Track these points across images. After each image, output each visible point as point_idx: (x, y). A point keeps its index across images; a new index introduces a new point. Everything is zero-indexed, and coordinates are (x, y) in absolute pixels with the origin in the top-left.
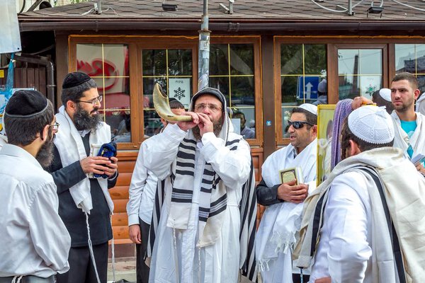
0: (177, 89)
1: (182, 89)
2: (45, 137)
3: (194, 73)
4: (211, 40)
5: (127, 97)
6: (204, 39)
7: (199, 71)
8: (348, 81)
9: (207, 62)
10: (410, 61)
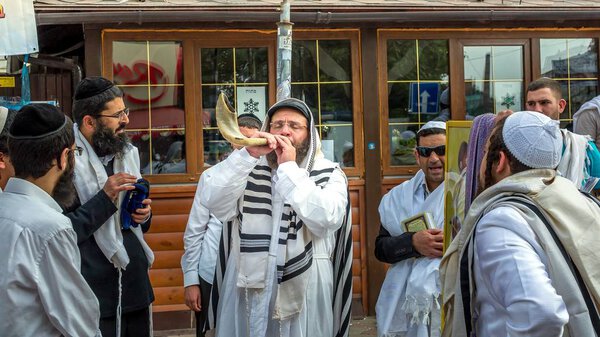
0: (248, 101)
1: (255, 101)
2: (64, 165)
3: (271, 80)
4: (294, 34)
5: (181, 112)
6: (284, 34)
7: (278, 77)
8: (477, 89)
9: (288, 66)
10: (560, 61)
